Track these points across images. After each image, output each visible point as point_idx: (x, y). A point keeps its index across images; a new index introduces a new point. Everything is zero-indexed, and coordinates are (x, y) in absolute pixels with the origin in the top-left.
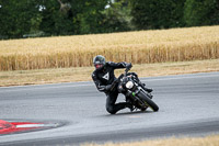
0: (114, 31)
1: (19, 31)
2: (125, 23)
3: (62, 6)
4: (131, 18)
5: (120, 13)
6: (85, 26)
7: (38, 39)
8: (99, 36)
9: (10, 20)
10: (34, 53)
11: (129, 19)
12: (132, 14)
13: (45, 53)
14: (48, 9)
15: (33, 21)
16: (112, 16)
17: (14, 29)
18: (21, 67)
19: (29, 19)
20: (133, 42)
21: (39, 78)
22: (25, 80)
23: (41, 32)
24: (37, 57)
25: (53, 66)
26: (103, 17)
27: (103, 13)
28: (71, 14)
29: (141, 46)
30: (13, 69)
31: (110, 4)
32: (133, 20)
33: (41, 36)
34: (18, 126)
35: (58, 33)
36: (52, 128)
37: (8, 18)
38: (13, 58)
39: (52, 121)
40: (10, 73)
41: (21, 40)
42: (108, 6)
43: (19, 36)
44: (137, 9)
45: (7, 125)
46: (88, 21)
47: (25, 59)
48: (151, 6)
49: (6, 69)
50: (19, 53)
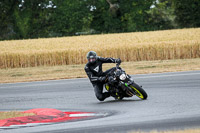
0: (159, 29)
1: (72, 29)
2: (169, 22)
3: (112, 6)
4: (175, 17)
5: (164, 12)
6: (132, 25)
8: (145, 33)
9: (64, 20)
11: (172, 18)
12: (175, 13)
14: (98, 9)
15: (85, 20)
16: (156, 15)
17: (67, 27)
18: (73, 62)
19: (81, 18)
20: (176, 39)
22: (78, 74)
26: (149, 16)
27: (148, 12)
28: (119, 14)
29: (183, 43)
30: (67, 64)
31: (155, 4)
32: (176, 19)
34: (71, 115)
35: (107, 31)
36: (102, 117)
37: (63, 18)
38: (67, 53)
39: (101, 111)
40: (64, 67)
41: (74, 37)
42: (153, 7)
43: (72, 34)
44: (180, 8)
45: (61, 115)
46: (135, 20)
47: (77, 54)
48: (193, 6)
49: (60, 64)
50: (72, 49)
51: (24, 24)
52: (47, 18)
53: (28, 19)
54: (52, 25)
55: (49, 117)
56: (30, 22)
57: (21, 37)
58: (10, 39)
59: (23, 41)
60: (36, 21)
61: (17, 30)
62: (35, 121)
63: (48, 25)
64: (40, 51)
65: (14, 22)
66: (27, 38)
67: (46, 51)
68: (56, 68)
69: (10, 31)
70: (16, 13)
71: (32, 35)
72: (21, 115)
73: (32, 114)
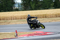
1: (47, 7)
7: (53, 9)
10: (52, 13)
13: (55, 13)
14: (56, 1)
15: (51, 5)
17: (46, 7)
18: (48, 17)
19: (50, 4)
21: (53, 20)
22: (49, 21)
23: (54, 8)
24: (52, 14)
25: (57, 17)
30: (46, 18)
33: (54, 9)
34: (47, 33)
35: (58, 8)
37: (45, 4)
38: (46, 15)
39: (56, 32)
40: (45, 19)
41: (48, 10)
43: (47, 9)
45: (44, 33)
47: (49, 15)
49: (44, 18)
50: (47, 13)
51: (33, 6)
52: (40, 4)
53: (34, 4)
54: (42, 6)
55: (40, 34)
56: (35, 5)
57: (32, 10)
58: (29, 10)
59: (33, 11)
60: (37, 5)
61: (31, 7)
62: (36, 35)
63: (40, 6)
64: (38, 14)
65: (30, 5)
66: (34, 10)
67: (40, 14)
68: (43, 19)
69: (29, 8)
70: (31, 3)
71: (35, 9)
72: (32, 33)
73: (36, 33)
